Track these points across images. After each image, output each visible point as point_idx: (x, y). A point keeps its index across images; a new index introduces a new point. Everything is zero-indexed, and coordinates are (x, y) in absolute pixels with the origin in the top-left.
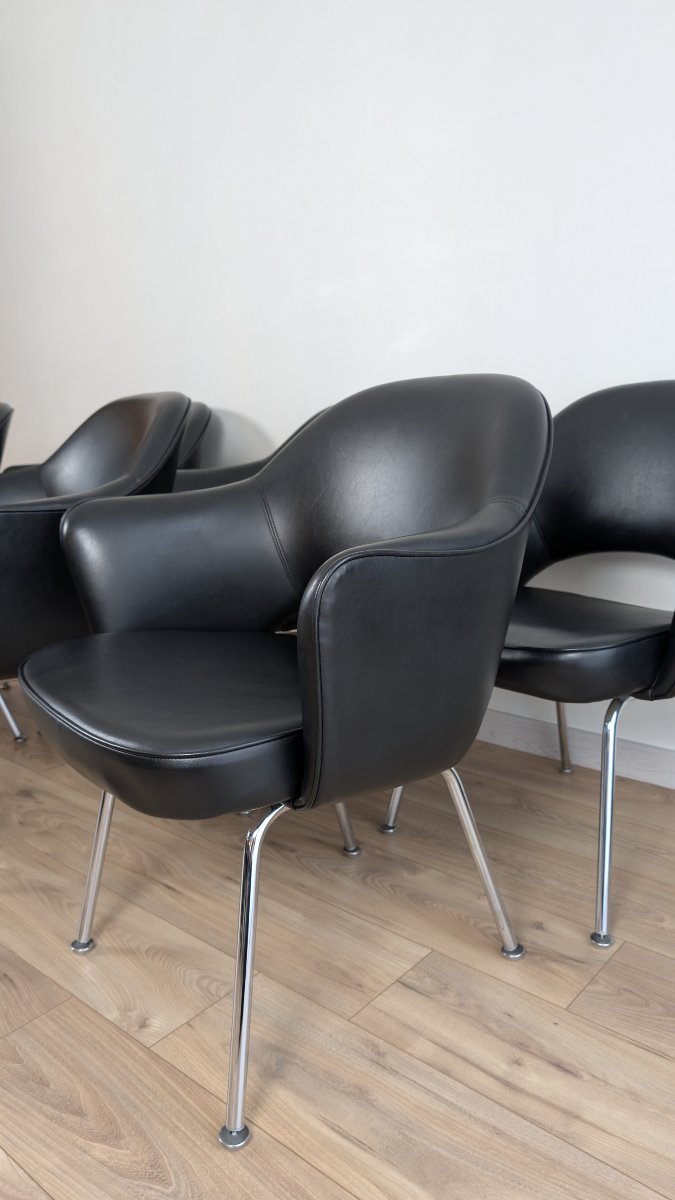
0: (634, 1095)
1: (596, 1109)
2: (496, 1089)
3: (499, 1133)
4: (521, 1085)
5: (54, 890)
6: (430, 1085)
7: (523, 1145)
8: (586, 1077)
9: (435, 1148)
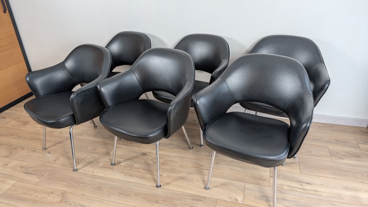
0: (322, 185)
1: (319, 189)
2: (303, 191)
3: (309, 198)
4: (306, 189)
5: (184, 177)
6: (293, 194)
7: (314, 198)
8: (313, 184)
9: (303, 204)
